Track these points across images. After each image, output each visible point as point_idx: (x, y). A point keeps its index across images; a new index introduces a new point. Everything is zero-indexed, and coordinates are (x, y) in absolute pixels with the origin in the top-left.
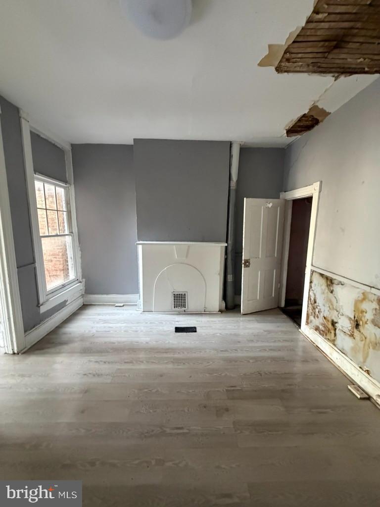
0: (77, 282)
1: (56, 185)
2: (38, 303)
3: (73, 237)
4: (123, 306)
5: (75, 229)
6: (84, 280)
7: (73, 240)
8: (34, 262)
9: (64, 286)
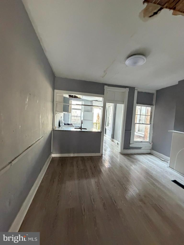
0: (149, 143)
1: (146, 107)
2: (130, 143)
3: (151, 125)
4: (164, 161)
5: (152, 122)
6: (152, 143)
7: (151, 127)
8: (131, 130)
9: (141, 142)
